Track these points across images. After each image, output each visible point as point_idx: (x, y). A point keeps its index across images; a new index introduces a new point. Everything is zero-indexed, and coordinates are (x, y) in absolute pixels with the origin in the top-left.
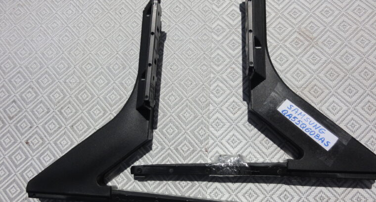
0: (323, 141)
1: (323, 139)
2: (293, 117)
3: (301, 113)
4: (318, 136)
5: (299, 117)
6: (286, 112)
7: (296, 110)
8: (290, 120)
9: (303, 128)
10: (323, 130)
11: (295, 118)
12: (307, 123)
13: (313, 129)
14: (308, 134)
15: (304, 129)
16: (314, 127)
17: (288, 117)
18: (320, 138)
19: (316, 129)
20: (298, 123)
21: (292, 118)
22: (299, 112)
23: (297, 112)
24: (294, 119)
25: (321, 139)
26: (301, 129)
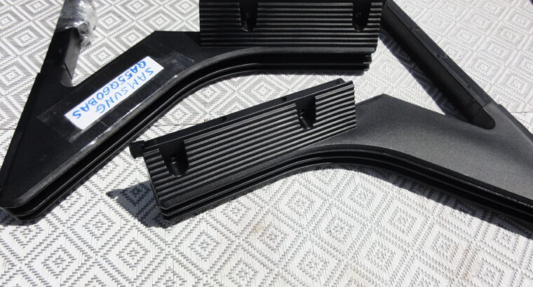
0: (83, 109)
1: (86, 109)
2: (133, 73)
3: (137, 84)
4: (94, 102)
5: (131, 81)
6: (142, 66)
7: (143, 78)
8: (129, 70)
9: (112, 85)
10: (102, 110)
11: (131, 75)
12: (119, 90)
13: (107, 97)
14: (101, 90)
15: (110, 87)
16: (111, 98)
17: (133, 68)
18: (90, 106)
19: (107, 101)
20: (121, 79)
21: (131, 72)
22: (139, 81)
23: (140, 78)
24: (128, 74)
25: (87, 106)
26: (111, 83)
